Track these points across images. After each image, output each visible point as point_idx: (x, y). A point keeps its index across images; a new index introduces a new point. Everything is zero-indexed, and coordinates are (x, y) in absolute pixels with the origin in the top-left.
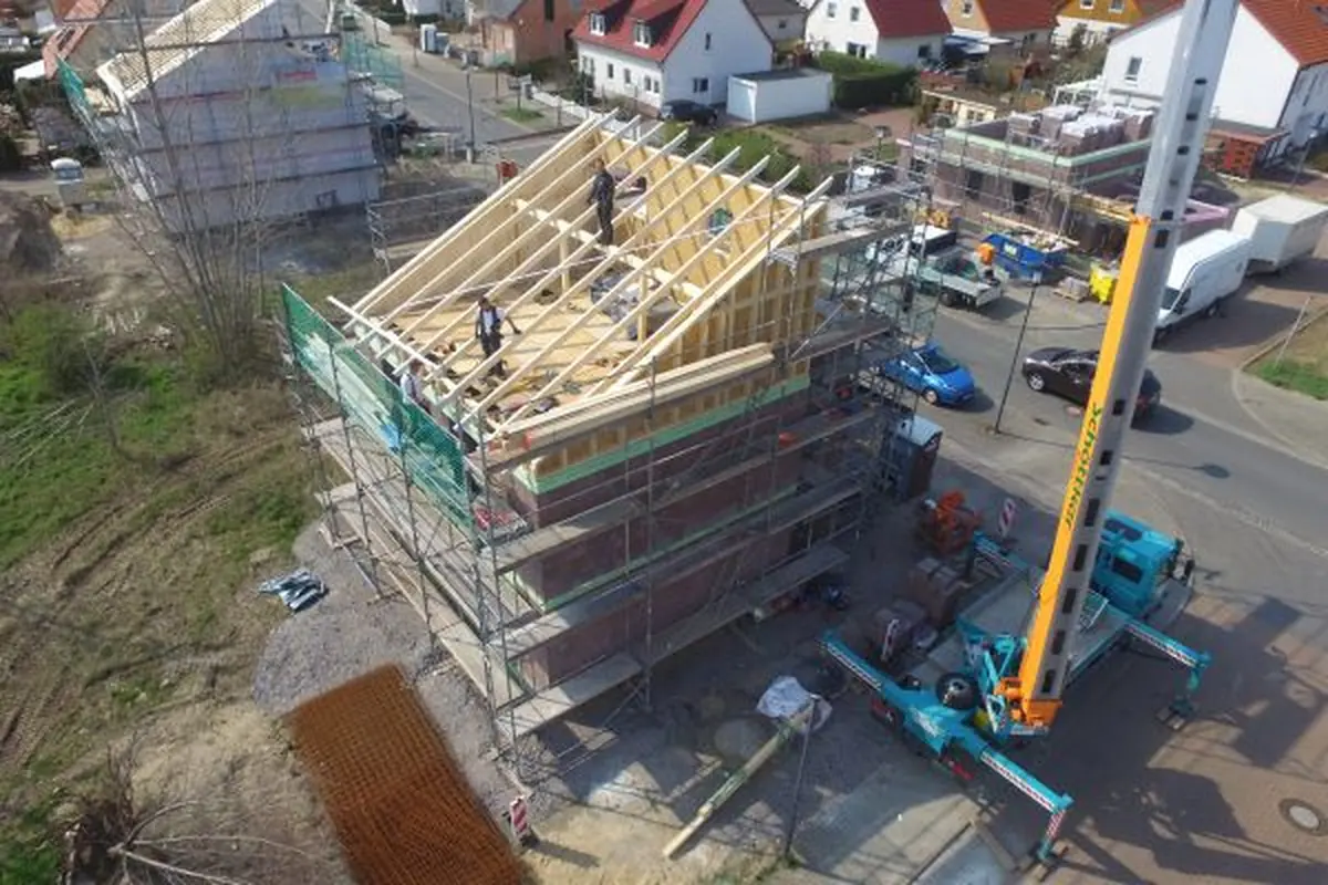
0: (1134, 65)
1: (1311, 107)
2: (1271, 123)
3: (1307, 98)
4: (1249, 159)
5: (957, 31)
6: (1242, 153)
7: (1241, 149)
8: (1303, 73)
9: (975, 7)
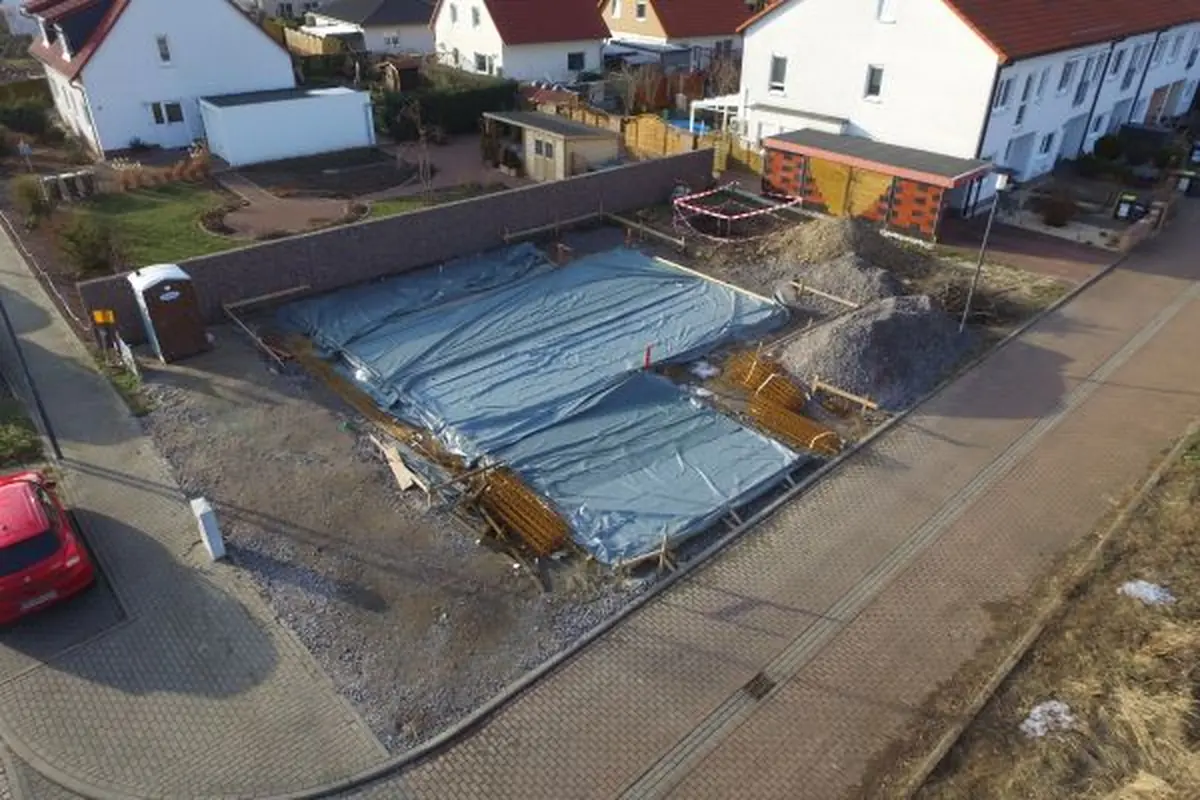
0: (778, 68)
1: (1027, 126)
2: (965, 150)
3: (1022, 110)
4: (933, 211)
5: (616, 36)
6: (922, 201)
7: (920, 194)
8: (1006, 74)
9: (649, 10)
